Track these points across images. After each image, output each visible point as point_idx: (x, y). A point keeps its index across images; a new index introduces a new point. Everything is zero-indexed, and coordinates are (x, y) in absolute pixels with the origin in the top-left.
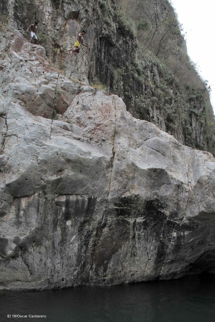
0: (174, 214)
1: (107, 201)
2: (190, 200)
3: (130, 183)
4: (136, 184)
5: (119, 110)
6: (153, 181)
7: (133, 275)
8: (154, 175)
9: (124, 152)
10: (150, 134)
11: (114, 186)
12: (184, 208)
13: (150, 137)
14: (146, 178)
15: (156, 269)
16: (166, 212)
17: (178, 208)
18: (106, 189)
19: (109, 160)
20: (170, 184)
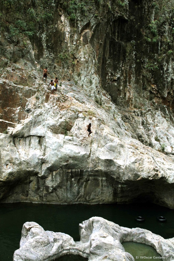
0: (118, 178)
1: (88, 171)
2: (124, 173)
3: (97, 164)
4: (100, 165)
5: (95, 129)
6: (107, 164)
7: (103, 201)
8: (107, 162)
9: (95, 151)
10: (108, 141)
11: (91, 165)
12: (122, 176)
13: (108, 143)
14: (104, 163)
15: (114, 199)
16: (114, 177)
17: (120, 176)
18: (88, 167)
19: (89, 154)
20: (115, 165)
